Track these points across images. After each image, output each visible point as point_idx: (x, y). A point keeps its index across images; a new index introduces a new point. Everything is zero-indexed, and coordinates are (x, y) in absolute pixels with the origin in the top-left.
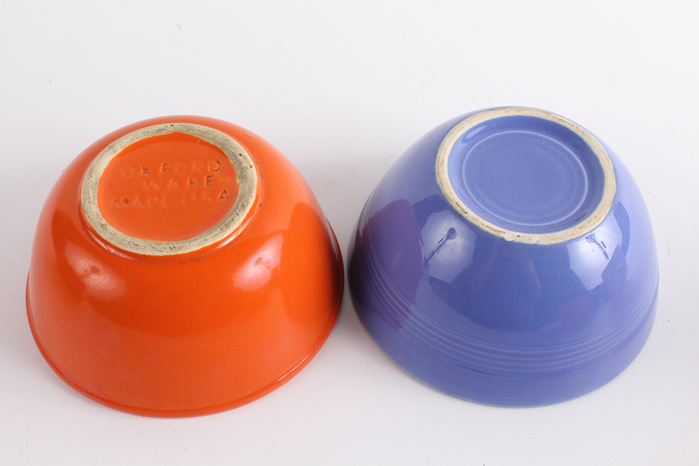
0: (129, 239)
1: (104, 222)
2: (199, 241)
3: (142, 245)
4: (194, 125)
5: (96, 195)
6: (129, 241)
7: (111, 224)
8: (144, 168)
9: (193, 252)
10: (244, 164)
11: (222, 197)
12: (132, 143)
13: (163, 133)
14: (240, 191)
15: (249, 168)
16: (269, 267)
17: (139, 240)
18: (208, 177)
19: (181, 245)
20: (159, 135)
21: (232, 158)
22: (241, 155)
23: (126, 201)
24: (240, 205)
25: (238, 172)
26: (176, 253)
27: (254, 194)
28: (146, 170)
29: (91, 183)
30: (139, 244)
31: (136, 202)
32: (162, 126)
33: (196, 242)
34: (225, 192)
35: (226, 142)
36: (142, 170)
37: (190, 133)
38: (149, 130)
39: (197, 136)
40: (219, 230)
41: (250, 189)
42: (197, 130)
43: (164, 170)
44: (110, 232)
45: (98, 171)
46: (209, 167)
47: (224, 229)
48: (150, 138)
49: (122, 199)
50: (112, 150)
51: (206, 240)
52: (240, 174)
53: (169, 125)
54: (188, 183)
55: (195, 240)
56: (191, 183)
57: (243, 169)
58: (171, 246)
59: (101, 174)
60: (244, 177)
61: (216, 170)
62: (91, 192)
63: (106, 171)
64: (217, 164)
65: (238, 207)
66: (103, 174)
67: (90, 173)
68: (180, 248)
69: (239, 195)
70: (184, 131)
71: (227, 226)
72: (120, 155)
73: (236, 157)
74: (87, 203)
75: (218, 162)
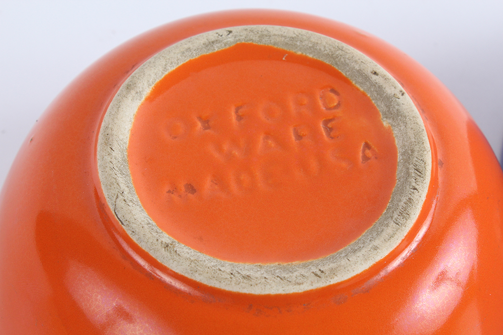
0: (227, 266)
1: (166, 238)
2: (363, 251)
3: (258, 275)
4: (270, 28)
5: (131, 185)
6: (229, 271)
7: (181, 241)
8: (200, 118)
9: (357, 276)
10: (389, 91)
11: (366, 158)
12: (167, 73)
13: (217, 48)
14: (398, 143)
15: (400, 96)
16: (458, 284)
17: (247, 265)
18: (326, 122)
19: (332, 265)
20: (210, 52)
21: (360, 80)
22: (375, 73)
23: (191, 189)
24: (412, 171)
25: (381, 107)
26: (328, 284)
27: (427, 145)
28: (206, 122)
29: (114, 162)
30: (251, 273)
31: (208, 185)
32: (211, 35)
33: (359, 254)
34: (367, 146)
35: (340, 52)
36: (199, 125)
37: (265, 42)
38: (190, 45)
39: (281, 47)
40: (392, 224)
41: (417, 134)
42: (277, 35)
43: (239, 118)
44: (187, 259)
45: (121, 137)
46: (320, 103)
47: (402, 221)
48: (196, 60)
49: (182, 186)
50: (133, 92)
51: (376, 248)
52: (385, 109)
53: (223, 31)
54: (293, 138)
55: (355, 251)
56: (299, 137)
57: (389, 100)
58: (314, 269)
59: (127, 141)
60: (397, 115)
61: (335, 107)
62: (121, 180)
63: (134, 133)
64: (332, 95)
65: (408, 174)
66: (131, 141)
67: (108, 143)
68: (333, 272)
69: (400, 151)
70: (255, 39)
71: (405, 214)
72: (150, 99)
73: (366, 78)
74: (120, 203)
75: (333, 91)
